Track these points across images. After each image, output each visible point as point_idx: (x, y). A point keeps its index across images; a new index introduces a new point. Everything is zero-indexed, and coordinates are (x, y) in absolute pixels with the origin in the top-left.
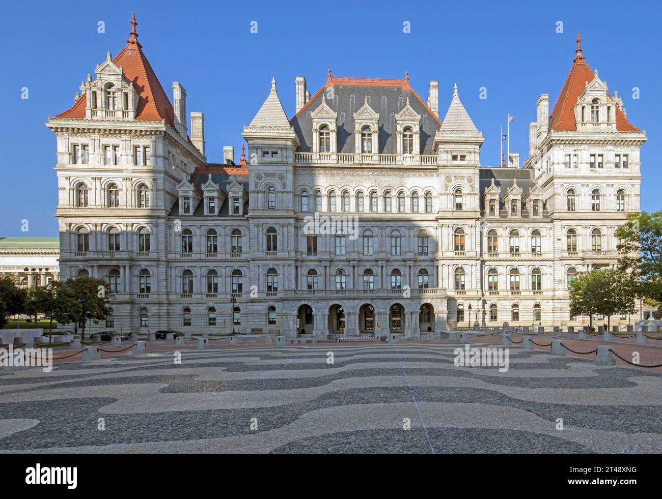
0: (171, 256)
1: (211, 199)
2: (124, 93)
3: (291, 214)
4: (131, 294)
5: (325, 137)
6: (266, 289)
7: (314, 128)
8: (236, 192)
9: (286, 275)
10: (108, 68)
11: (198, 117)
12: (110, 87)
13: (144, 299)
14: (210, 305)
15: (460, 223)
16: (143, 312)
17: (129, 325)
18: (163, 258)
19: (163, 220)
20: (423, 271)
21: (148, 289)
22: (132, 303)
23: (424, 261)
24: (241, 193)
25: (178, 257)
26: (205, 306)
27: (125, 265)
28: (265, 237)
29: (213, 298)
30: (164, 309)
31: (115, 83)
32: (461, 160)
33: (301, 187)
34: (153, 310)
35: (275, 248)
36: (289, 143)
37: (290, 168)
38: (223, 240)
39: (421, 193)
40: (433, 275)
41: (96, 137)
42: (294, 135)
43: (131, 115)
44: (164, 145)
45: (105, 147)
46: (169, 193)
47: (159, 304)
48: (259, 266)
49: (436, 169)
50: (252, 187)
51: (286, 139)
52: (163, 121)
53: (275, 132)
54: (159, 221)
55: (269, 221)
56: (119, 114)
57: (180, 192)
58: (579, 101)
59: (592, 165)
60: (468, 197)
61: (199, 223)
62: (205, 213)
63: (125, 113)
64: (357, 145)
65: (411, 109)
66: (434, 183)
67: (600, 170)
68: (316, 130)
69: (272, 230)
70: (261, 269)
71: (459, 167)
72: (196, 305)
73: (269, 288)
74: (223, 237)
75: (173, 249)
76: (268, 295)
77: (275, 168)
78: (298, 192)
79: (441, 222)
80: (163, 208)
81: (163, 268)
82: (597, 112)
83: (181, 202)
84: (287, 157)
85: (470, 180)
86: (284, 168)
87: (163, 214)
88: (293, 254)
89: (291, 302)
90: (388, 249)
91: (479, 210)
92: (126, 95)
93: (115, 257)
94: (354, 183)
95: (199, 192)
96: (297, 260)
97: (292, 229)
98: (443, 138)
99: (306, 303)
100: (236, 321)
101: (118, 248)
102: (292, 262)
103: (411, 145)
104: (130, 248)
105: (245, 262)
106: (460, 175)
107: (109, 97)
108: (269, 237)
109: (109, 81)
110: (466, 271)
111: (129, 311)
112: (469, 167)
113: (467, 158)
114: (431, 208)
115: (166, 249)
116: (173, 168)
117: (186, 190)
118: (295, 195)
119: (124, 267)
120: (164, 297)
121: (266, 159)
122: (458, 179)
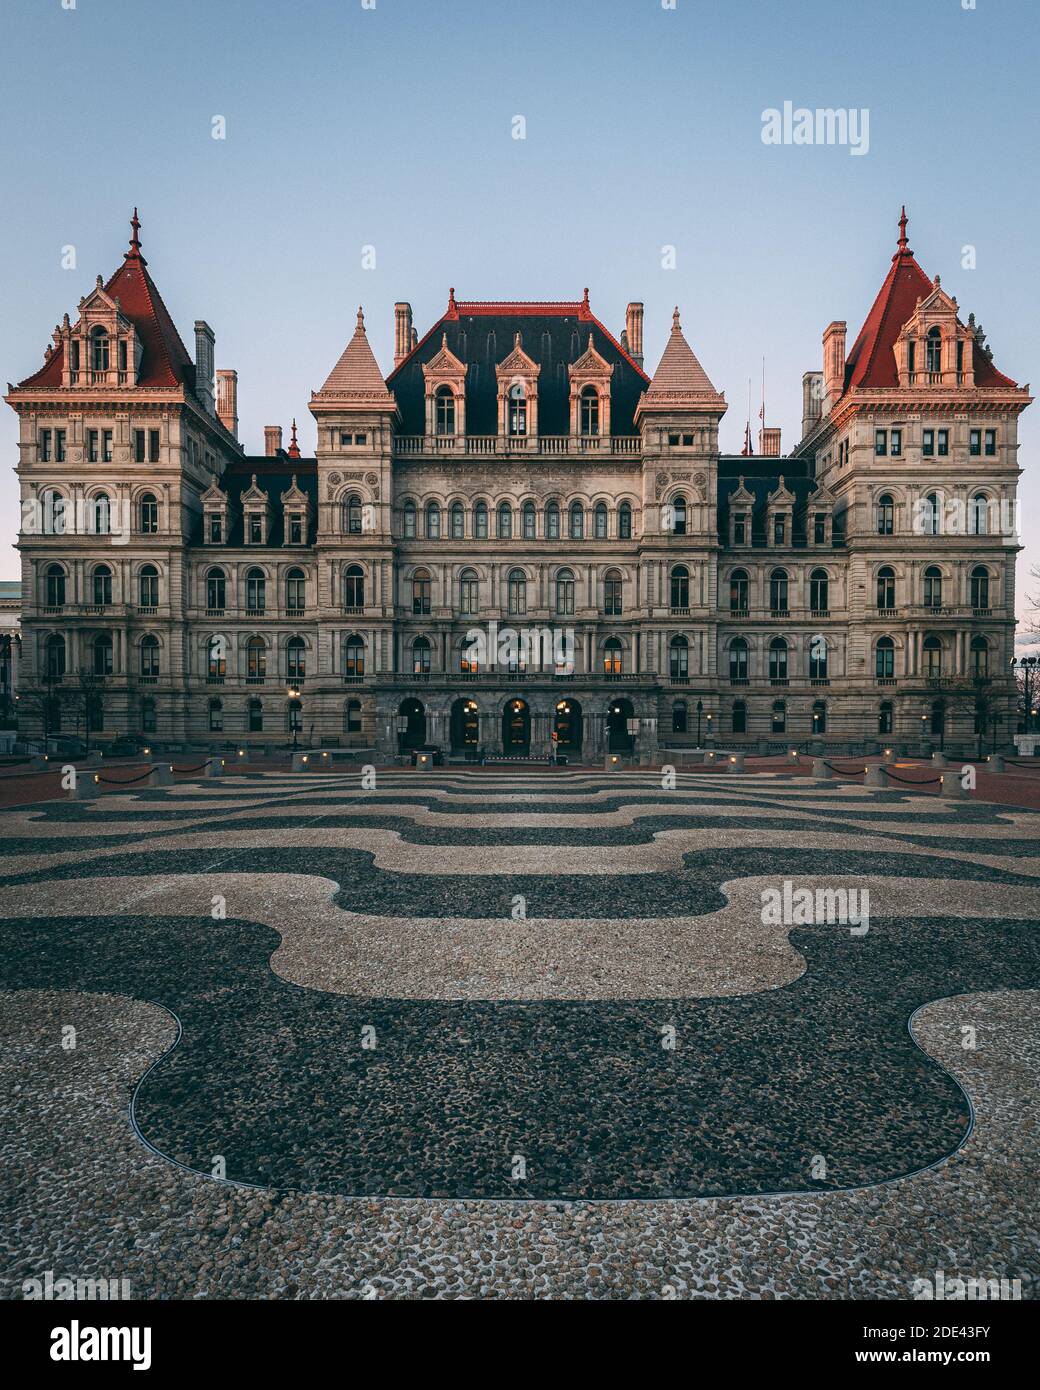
0: (191, 614)
1: (256, 517)
2: (121, 342)
3: (389, 542)
4: (129, 676)
5: (446, 407)
6: (345, 671)
7: (427, 392)
8: (296, 506)
9: (379, 646)
10: (98, 302)
11: (228, 377)
12: (99, 334)
13: (148, 686)
14: (253, 695)
15: (682, 558)
16: (148, 704)
18: (179, 617)
19: (180, 554)
20: (612, 643)
21: (156, 670)
22: (130, 691)
23: (614, 624)
24: (304, 507)
25: (202, 614)
26: (244, 698)
27: (120, 628)
28: (343, 582)
29: (257, 686)
30: (180, 703)
31: (107, 326)
32: (684, 444)
33: (404, 496)
34: (165, 704)
35: (361, 601)
36: (387, 420)
37: (387, 463)
38: (275, 588)
39: (613, 504)
40: (629, 649)
41: (78, 416)
42: (395, 405)
43: (131, 378)
44: (183, 427)
45: (92, 434)
46: (188, 508)
47: (173, 694)
48: (333, 632)
49: (640, 461)
50: (323, 496)
51: (381, 414)
52: (181, 388)
53: (363, 400)
54: (175, 554)
55: (352, 555)
56: (113, 377)
57: (206, 506)
58: (904, 333)
59: (928, 450)
60: (697, 511)
61: (235, 559)
62: (246, 542)
63: (122, 376)
64: (501, 420)
65: (596, 354)
66: (639, 487)
67: (943, 459)
68: (431, 396)
69: (355, 570)
70: (337, 637)
71: (682, 456)
72: (230, 697)
73: (350, 671)
74: (275, 581)
75: (194, 603)
76: (348, 680)
77: (362, 463)
78: (400, 505)
79: (646, 555)
80: (180, 533)
81: (178, 635)
82: (939, 352)
83: (207, 521)
84: (382, 444)
85: (700, 479)
86: (377, 463)
87: (179, 542)
88: (390, 612)
89: (389, 693)
90: (553, 603)
91: (716, 534)
92: (124, 345)
93: (105, 614)
94: (495, 487)
95: (235, 507)
96: (396, 623)
97: (390, 569)
98: (653, 406)
99: (413, 695)
100: (294, 724)
101: (108, 600)
102: (388, 626)
103: (595, 419)
104: (127, 600)
105: (311, 624)
106: (682, 471)
107: (98, 350)
108: (349, 583)
109: (99, 324)
110: (692, 643)
111: (125, 705)
112: (699, 457)
113: (697, 440)
114: (630, 530)
115: (184, 602)
116: (195, 465)
117: (215, 503)
118: (394, 510)
119: (119, 631)
120: (180, 681)
121: (347, 448)
122: (679, 479)
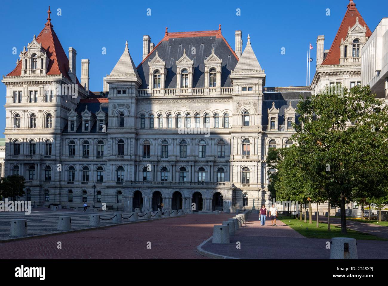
0: (63, 158)
1: (87, 121)
2: (42, 59)
3: (133, 131)
4: (40, 181)
5: (157, 78)
6: (116, 180)
7: (150, 73)
8: (101, 117)
9: (129, 170)
10: (34, 45)
11: (86, 62)
12: (34, 56)
13: (47, 184)
14: (84, 189)
15: (246, 136)
16: (47, 192)
17: (38, 200)
18: (58, 159)
19: (59, 136)
20: (220, 169)
21: (50, 178)
22: (40, 186)
23: (221, 162)
24: (104, 117)
25: (67, 158)
26: (81, 190)
27: (38, 163)
28: (117, 146)
29: (85, 185)
30: (58, 191)
31: (37, 53)
32: (248, 90)
33: (141, 112)
34: (52, 191)
35: (123, 153)
36: (134, 84)
37: (134, 100)
38: (93, 148)
39: (221, 114)
40: (227, 172)
41: (26, 86)
42: (136, 79)
43: (45, 72)
45: (31, 92)
46: (63, 118)
47: (55, 187)
48: (112, 165)
49: (232, 97)
50: (110, 114)
51: (132, 82)
52: (61, 75)
53: (125, 77)
54: (57, 136)
55: (120, 136)
56: (38, 72)
57: (69, 118)
58: (342, 42)
60: (253, 117)
61: (79, 137)
62: (83, 131)
63: (41, 71)
64: (178, 83)
65: (215, 56)
66: (229, 107)
68: (151, 74)
69: (121, 141)
70: (114, 167)
71: (247, 95)
72: (76, 189)
73: (118, 179)
74: (93, 146)
75: (64, 153)
76: (117, 183)
77: (124, 101)
78: (139, 116)
79: (233, 135)
80: (59, 128)
83: (69, 123)
84: (132, 93)
85: (255, 104)
86: (130, 101)
87: (59, 131)
88: (133, 157)
89: (130, 189)
90: (197, 153)
91: (261, 126)
92: (42, 60)
93: (33, 158)
94: (175, 108)
95: (80, 117)
96: (136, 161)
97: (133, 141)
98: (235, 76)
99: (138, 189)
100: (98, 200)
101: (34, 153)
102: (133, 163)
103: (215, 80)
104: (41, 153)
105: (105, 162)
106: (247, 101)
107: (33, 62)
108: (119, 146)
109: (34, 52)
110: (251, 170)
111: (39, 192)
112: (254, 95)
113: (254, 89)
114: (228, 124)
115: (60, 153)
116: (67, 102)
117: (73, 116)
118: (136, 118)
119: (37, 164)
120: (58, 183)
121: (119, 95)
122: (246, 104)
